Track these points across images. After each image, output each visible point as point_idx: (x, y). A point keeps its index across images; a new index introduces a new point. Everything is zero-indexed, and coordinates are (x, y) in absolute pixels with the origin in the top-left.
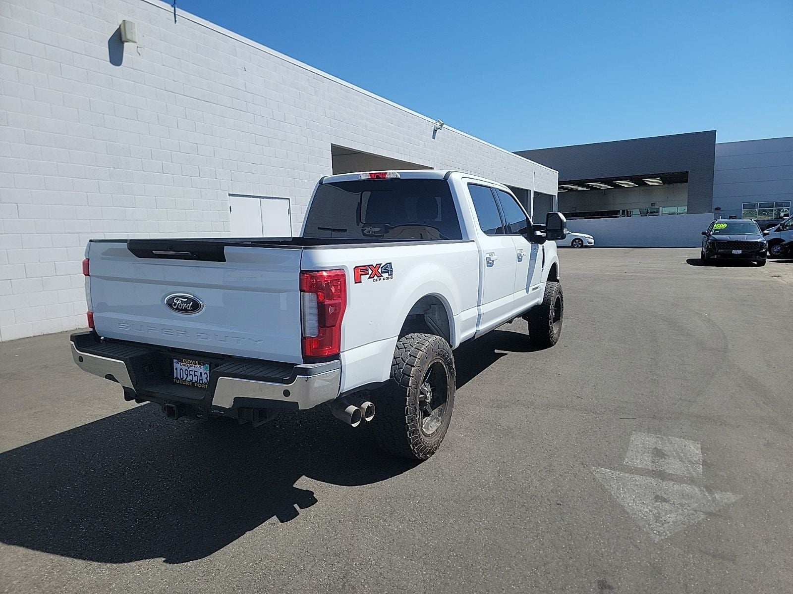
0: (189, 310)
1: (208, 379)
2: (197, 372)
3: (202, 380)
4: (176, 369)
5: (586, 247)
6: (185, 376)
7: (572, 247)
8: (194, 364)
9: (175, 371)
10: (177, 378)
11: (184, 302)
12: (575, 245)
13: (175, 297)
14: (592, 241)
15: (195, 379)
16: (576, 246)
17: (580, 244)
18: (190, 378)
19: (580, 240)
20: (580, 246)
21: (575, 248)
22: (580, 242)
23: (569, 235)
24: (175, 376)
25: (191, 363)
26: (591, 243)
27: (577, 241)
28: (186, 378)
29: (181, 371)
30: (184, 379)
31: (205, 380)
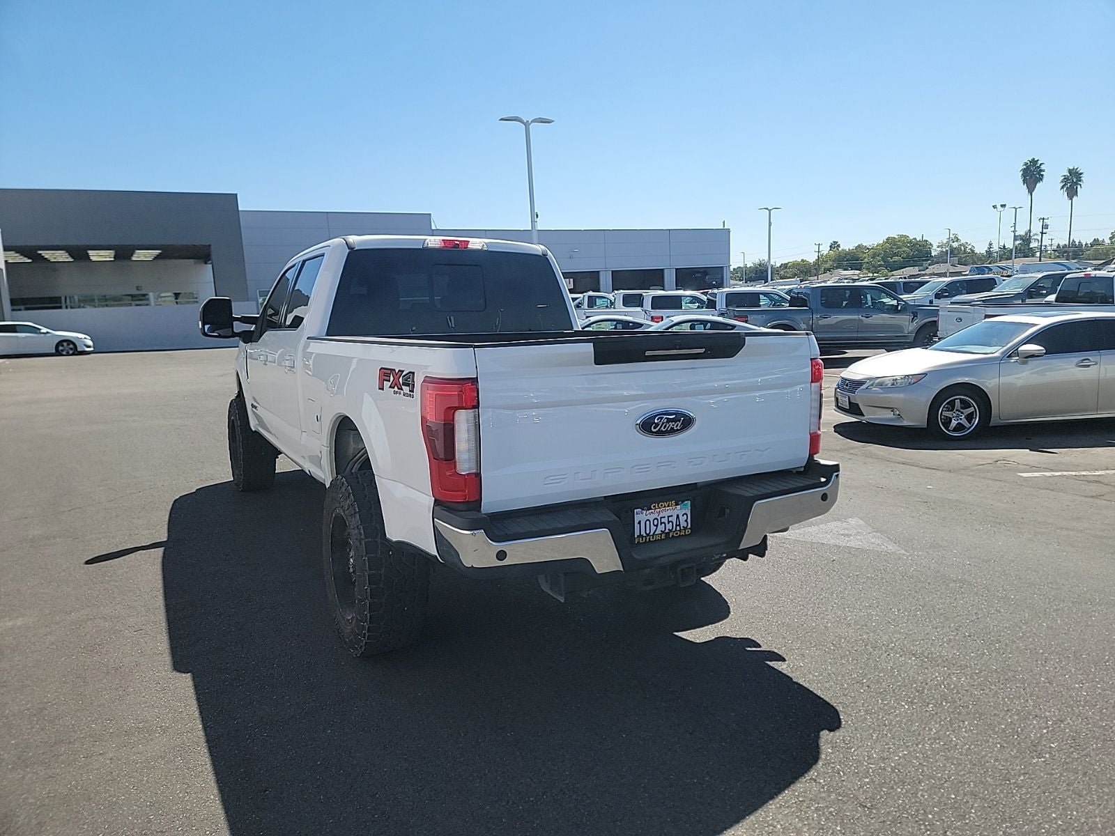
0: (677, 430)
1: (689, 520)
2: (671, 516)
3: (679, 525)
4: (639, 523)
5: (83, 353)
6: (653, 528)
7: (58, 353)
8: (668, 506)
9: (637, 526)
10: (640, 536)
11: (672, 420)
12: (62, 351)
13: (656, 416)
14: (90, 343)
15: (669, 526)
16: (64, 353)
17: (71, 349)
18: (661, 528)
19: (69, 342)
20: (71, 352)
21: (64, 355)
22: (71, 346)
23: (48, 335)
24: (637, 534)
25: (665, 507)
26: (89, 347)
27: (65, 344)
28: (655, 531)
29: (648, 522)
30: (651, 534)
31: (683, 524)
